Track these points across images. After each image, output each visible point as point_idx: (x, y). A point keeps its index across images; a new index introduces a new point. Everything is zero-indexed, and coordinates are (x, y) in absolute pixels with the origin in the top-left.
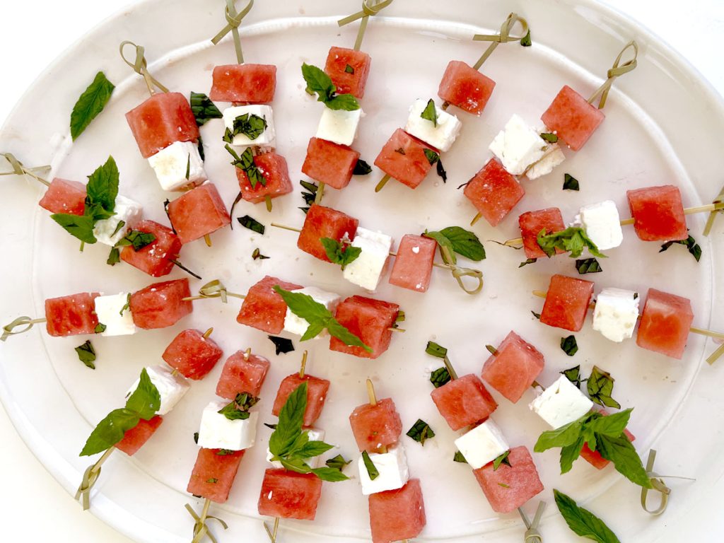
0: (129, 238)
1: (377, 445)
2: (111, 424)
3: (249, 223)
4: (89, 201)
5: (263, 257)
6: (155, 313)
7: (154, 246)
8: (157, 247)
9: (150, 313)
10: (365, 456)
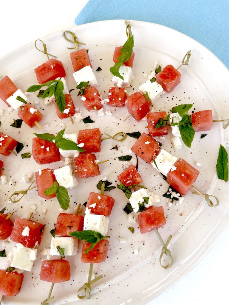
0: (165, 121)
1: (24, 109)
2: (127, 53)
3: (127, 158)
4: (190, 124)
5: (113, 148)
6: (134, 101)
7: (154, 125)
8: (152, 125)
9: (135, 100)
10: (25, 102)
